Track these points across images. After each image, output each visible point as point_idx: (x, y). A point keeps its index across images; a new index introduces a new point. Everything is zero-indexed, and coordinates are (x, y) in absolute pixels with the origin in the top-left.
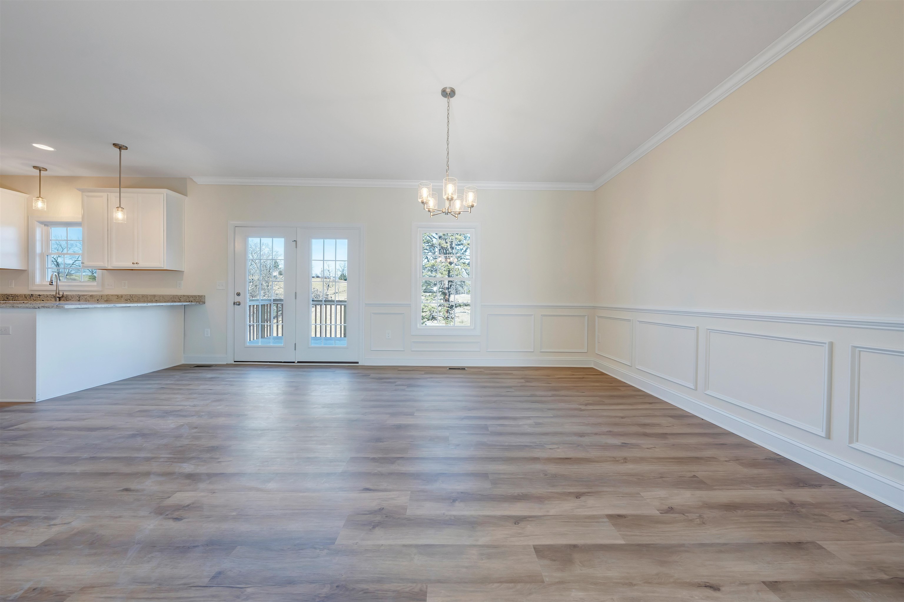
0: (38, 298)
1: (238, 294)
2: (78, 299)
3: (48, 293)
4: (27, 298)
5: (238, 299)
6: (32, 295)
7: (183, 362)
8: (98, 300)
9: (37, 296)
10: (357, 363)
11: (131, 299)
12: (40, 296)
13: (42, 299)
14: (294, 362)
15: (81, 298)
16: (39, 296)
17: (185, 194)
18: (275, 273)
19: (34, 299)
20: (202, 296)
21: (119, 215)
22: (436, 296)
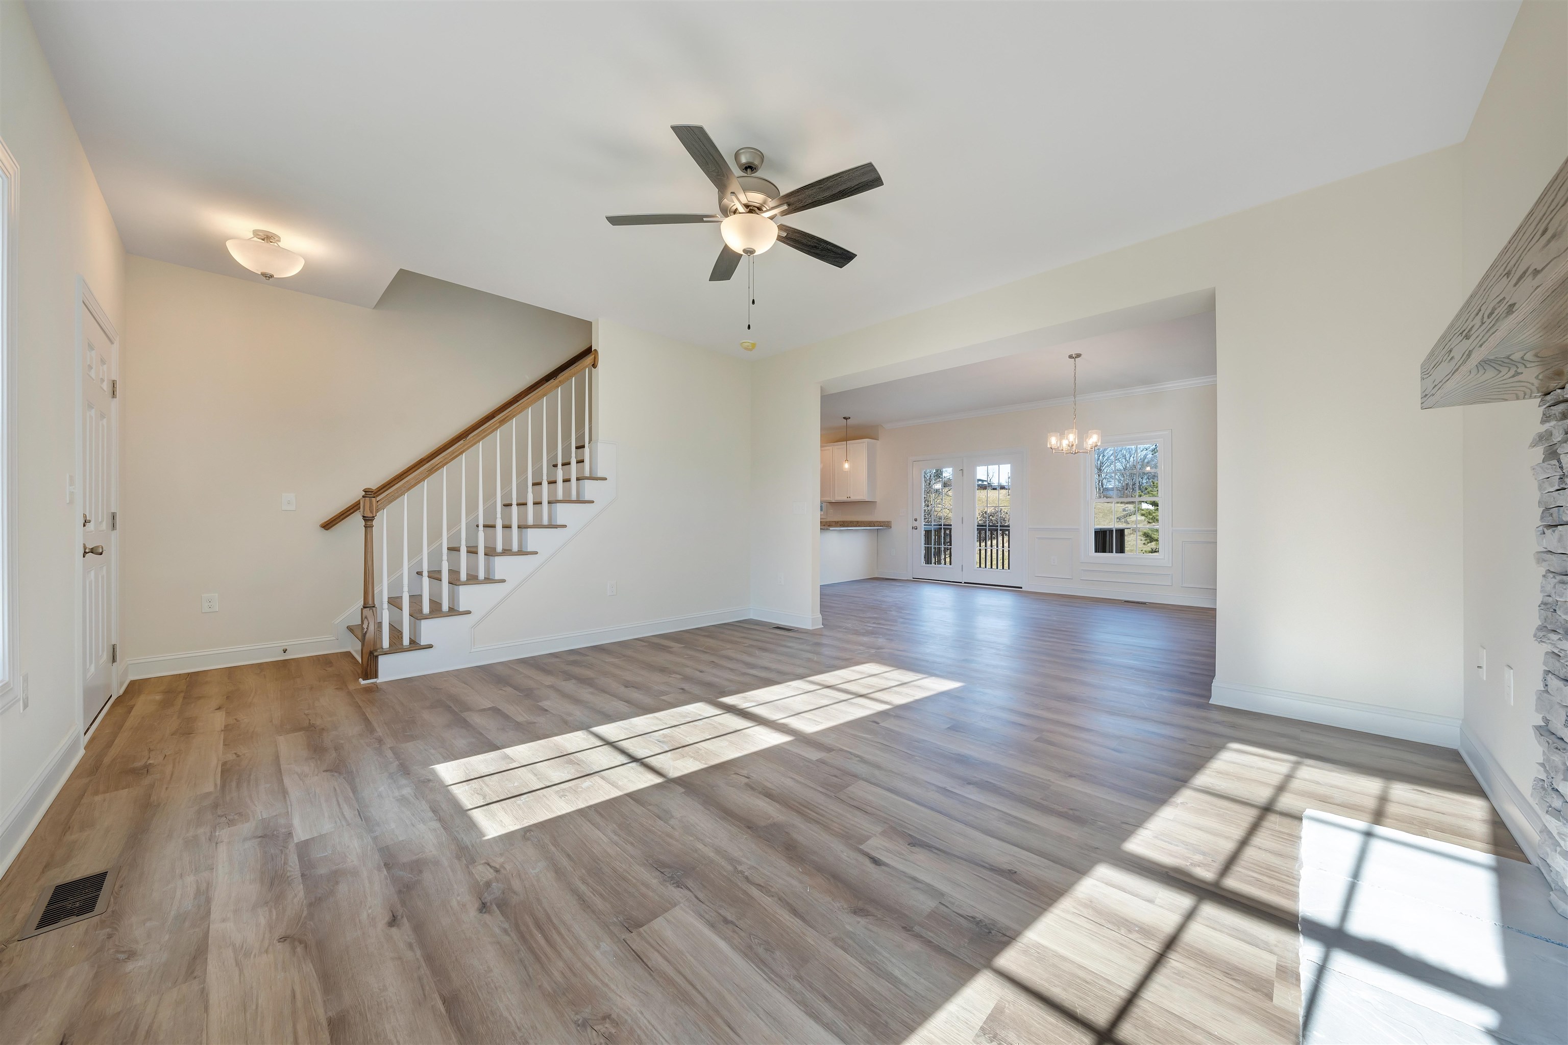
1: (916, 520)
5: (915, 524)
7: (876, 576)
10: (1021, 588)
11: (844, 524)
14: (961, 583)
17: (876, 438)
18: (938, 486)
20: (889, 522)
21: (846, 466)
22: (1104, 521)
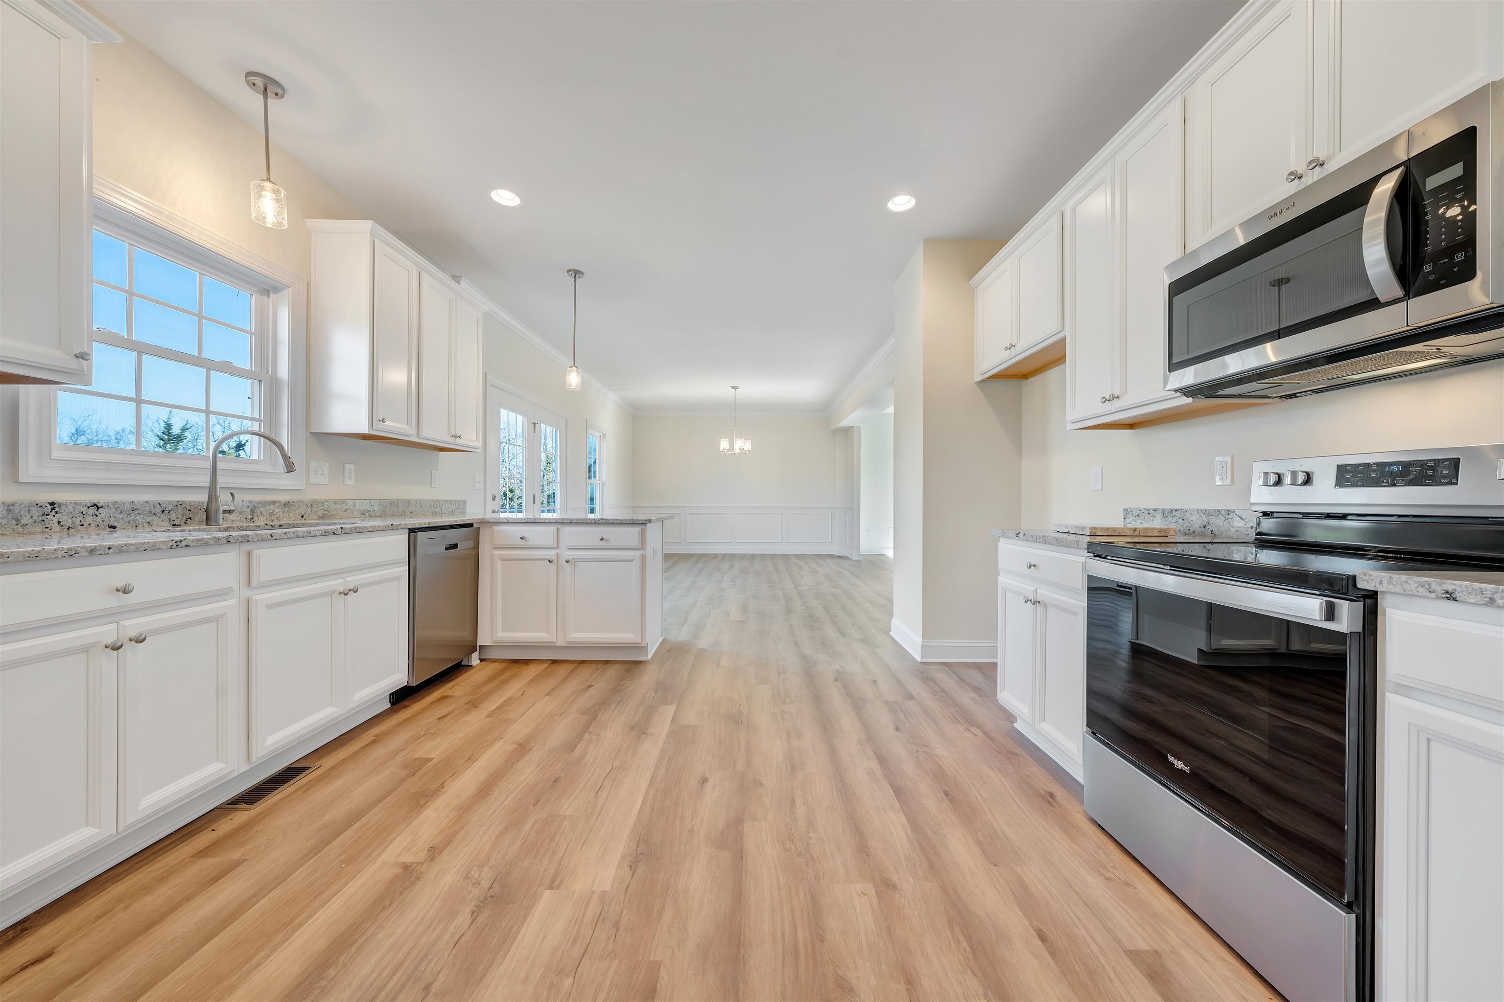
0: (90, 519)
1: (494, 498)
2: (250, 517)
3: (139, 497)
4: (24, 521)
5: (493, 506)
6: (52, 504)
8: (302, 517)
9: (84, 510)
12: (98, 508)
13: (106, 523)
15: (257, 512)
16: (92, 511)
19: (69, 523)
20: (457, 502)
